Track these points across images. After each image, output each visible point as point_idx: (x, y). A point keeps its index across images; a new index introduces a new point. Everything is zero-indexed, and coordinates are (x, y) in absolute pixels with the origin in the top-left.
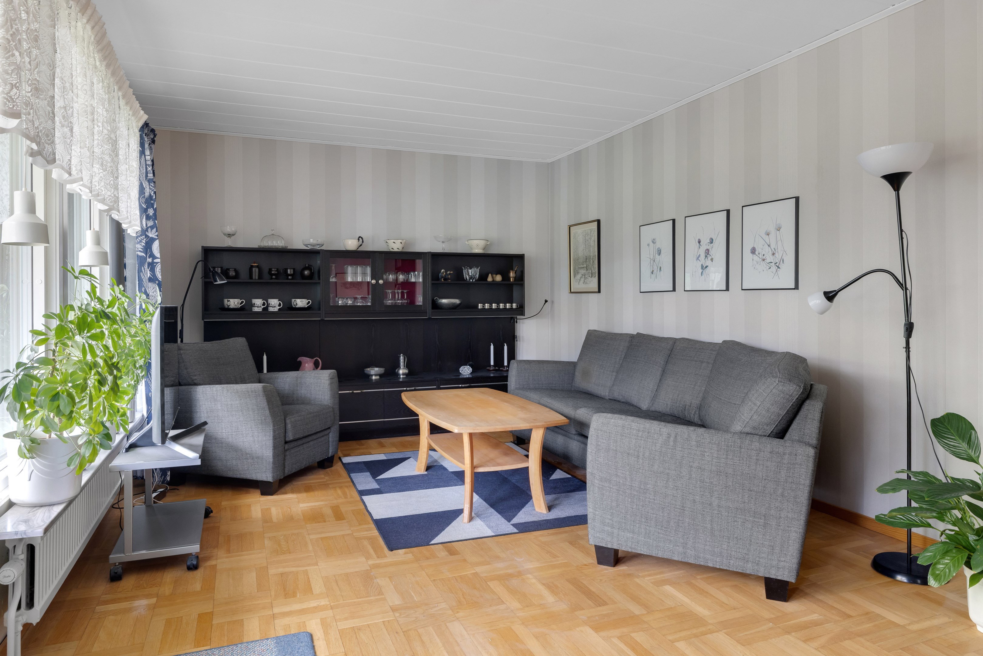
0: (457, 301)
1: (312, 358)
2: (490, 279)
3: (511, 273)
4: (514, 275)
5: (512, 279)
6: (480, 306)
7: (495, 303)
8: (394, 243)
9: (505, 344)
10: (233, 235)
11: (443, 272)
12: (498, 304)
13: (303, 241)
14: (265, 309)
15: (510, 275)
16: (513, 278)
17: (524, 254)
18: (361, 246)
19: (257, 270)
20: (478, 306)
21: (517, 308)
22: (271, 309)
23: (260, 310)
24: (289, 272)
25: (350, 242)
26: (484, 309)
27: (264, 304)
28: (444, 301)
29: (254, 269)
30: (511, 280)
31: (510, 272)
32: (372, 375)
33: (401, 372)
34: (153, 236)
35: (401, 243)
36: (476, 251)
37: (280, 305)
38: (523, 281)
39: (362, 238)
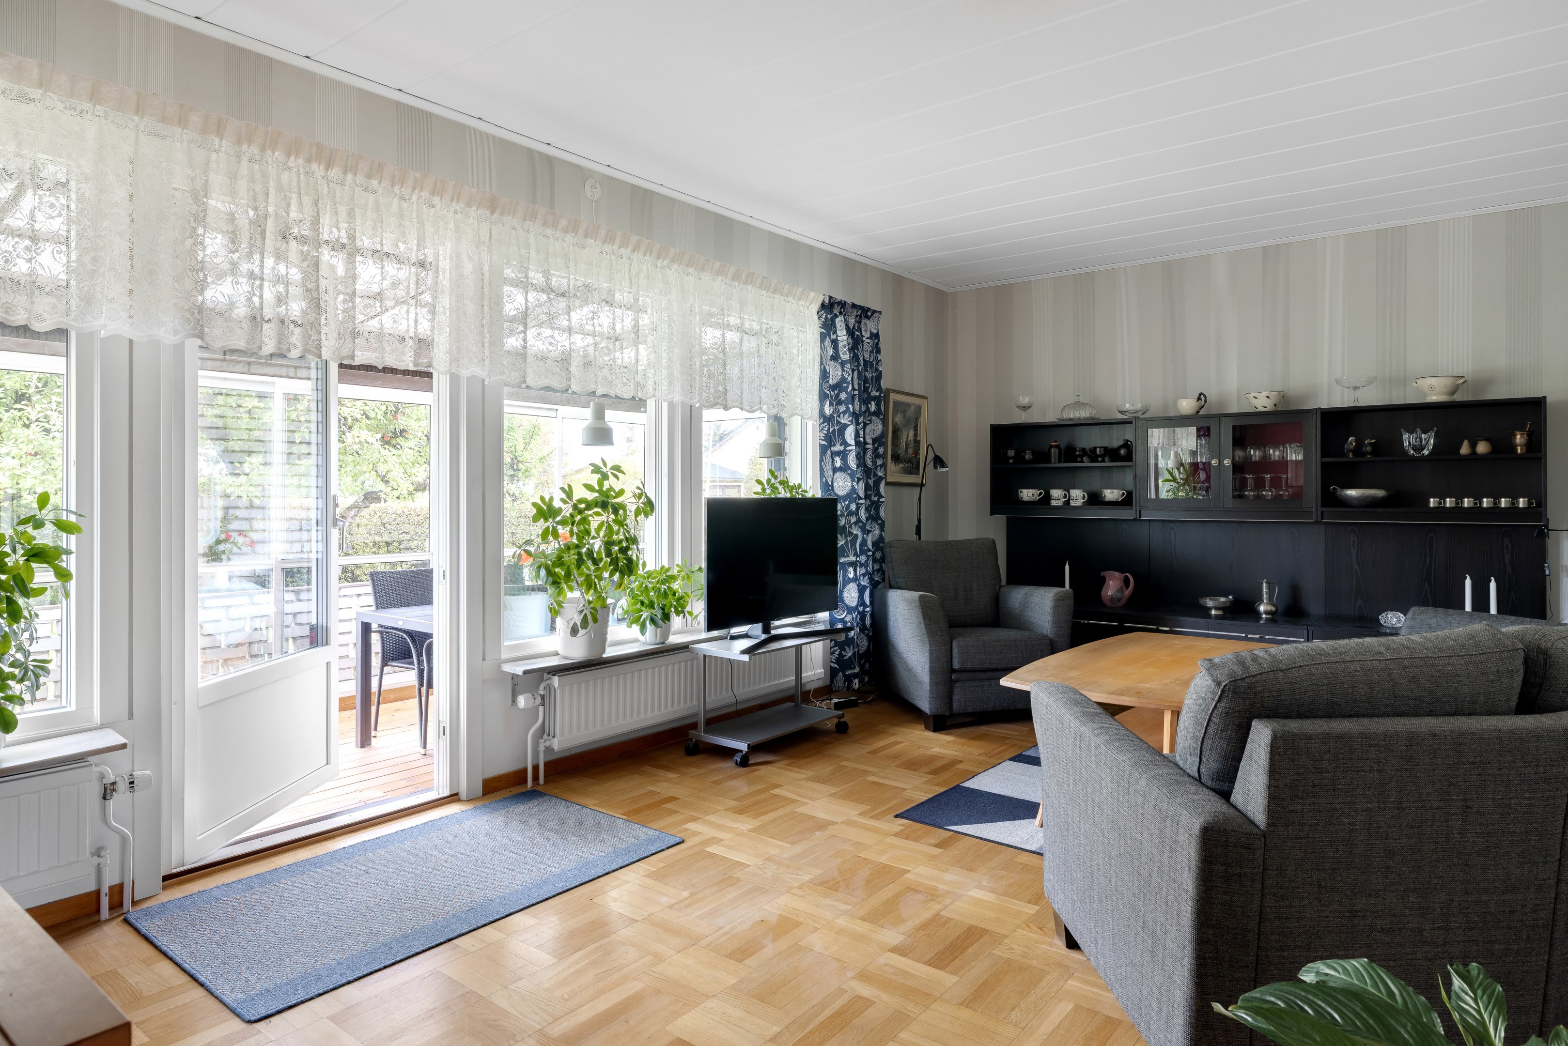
0: (1379, 493)
1: (1123, 573)
2: (1465, 450)
3: (1518, 437)
4: (1524, 441)
5: (1521, 449)
6: (1432, 502)
7: (1468, 498)
8: (1255, 397)
9: (1493, 578)
10: (1030, 407)
11: (1351, 441)
12: (1478, 498)
13: (1117, 407)
14: (1067, 503)
15: (1515, 440)
16: (1521, 446)
17: (1545, 397)
18: (1202, 407)
19: (1057, 450)
20: (1429, 502)
21: (1529, 507)
22: (1072, 503)
23: (1060, 503)
24: (1098, 453)
25: (1185, 404)
26: (1440, 511)
27: (1065, 496)
28: (1352, 493)
29: (1053, 450)
30: (1519, 451)
31: (1515, 435)
32: (1211, 609)
33: (1262, 608)
34: (846, 422)
35: (1268, 397)
36: (1434, 398)
37: (1084, 498)
38: (1541, 452)
39: (1204, 395)
